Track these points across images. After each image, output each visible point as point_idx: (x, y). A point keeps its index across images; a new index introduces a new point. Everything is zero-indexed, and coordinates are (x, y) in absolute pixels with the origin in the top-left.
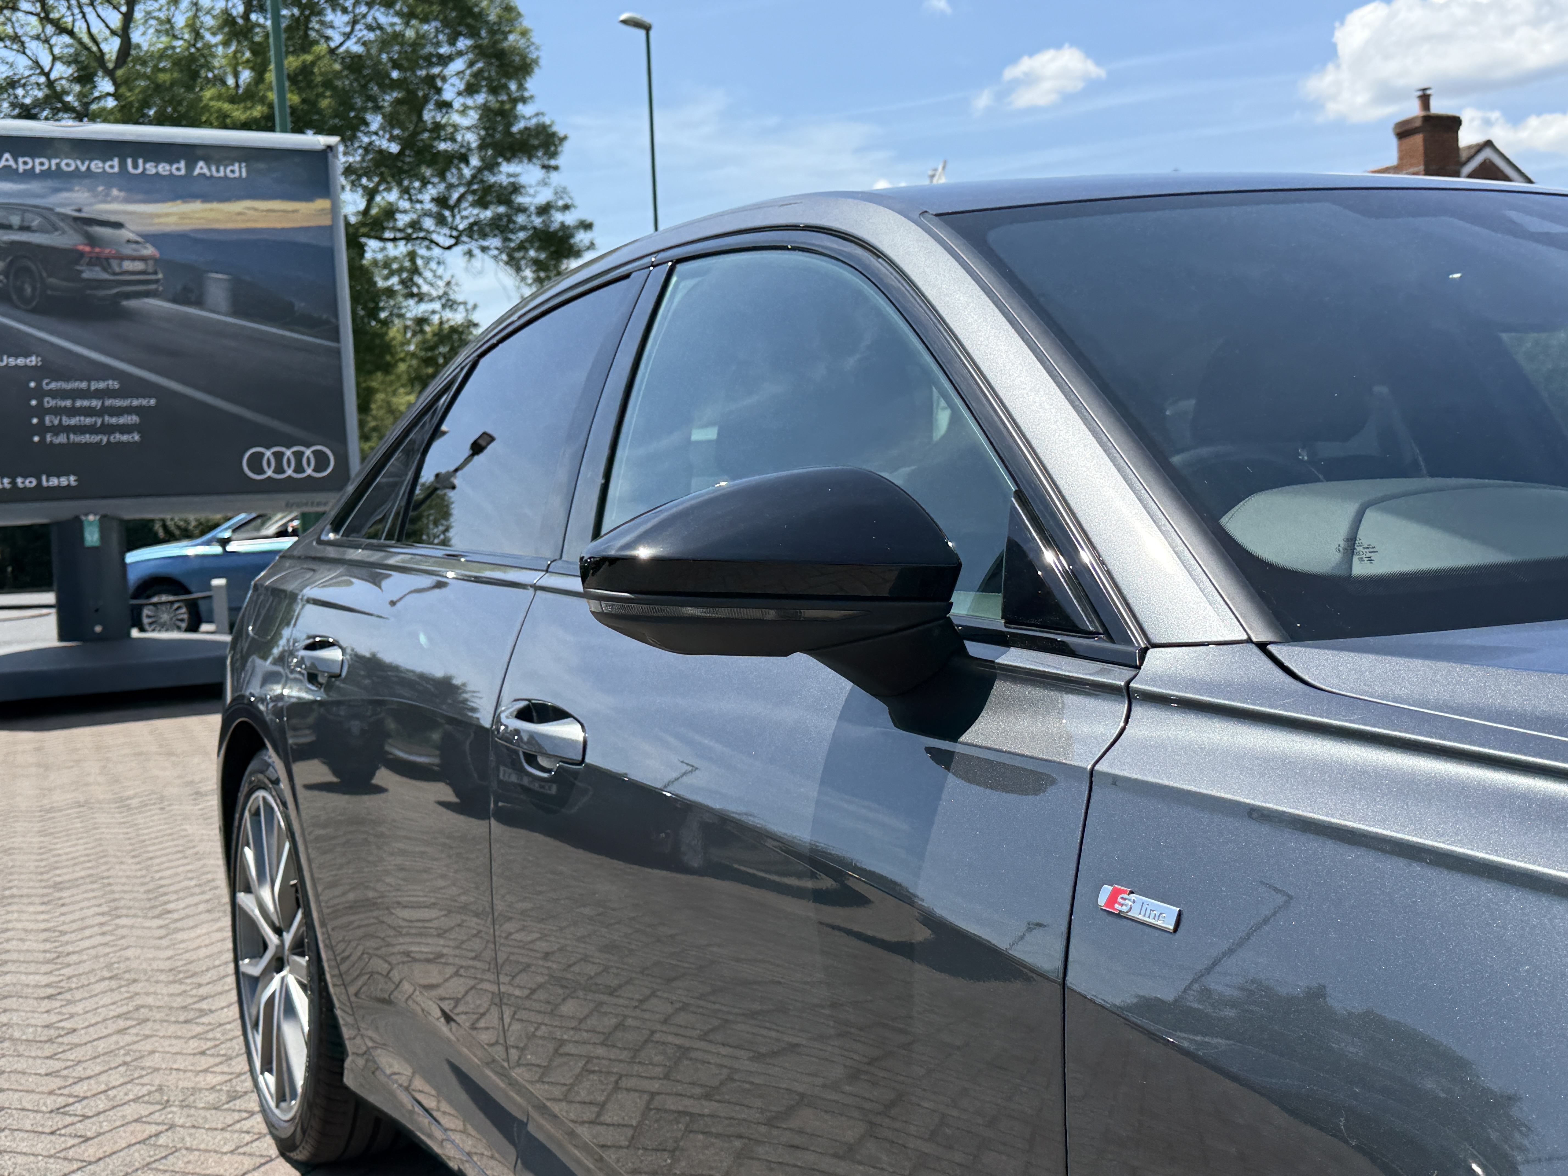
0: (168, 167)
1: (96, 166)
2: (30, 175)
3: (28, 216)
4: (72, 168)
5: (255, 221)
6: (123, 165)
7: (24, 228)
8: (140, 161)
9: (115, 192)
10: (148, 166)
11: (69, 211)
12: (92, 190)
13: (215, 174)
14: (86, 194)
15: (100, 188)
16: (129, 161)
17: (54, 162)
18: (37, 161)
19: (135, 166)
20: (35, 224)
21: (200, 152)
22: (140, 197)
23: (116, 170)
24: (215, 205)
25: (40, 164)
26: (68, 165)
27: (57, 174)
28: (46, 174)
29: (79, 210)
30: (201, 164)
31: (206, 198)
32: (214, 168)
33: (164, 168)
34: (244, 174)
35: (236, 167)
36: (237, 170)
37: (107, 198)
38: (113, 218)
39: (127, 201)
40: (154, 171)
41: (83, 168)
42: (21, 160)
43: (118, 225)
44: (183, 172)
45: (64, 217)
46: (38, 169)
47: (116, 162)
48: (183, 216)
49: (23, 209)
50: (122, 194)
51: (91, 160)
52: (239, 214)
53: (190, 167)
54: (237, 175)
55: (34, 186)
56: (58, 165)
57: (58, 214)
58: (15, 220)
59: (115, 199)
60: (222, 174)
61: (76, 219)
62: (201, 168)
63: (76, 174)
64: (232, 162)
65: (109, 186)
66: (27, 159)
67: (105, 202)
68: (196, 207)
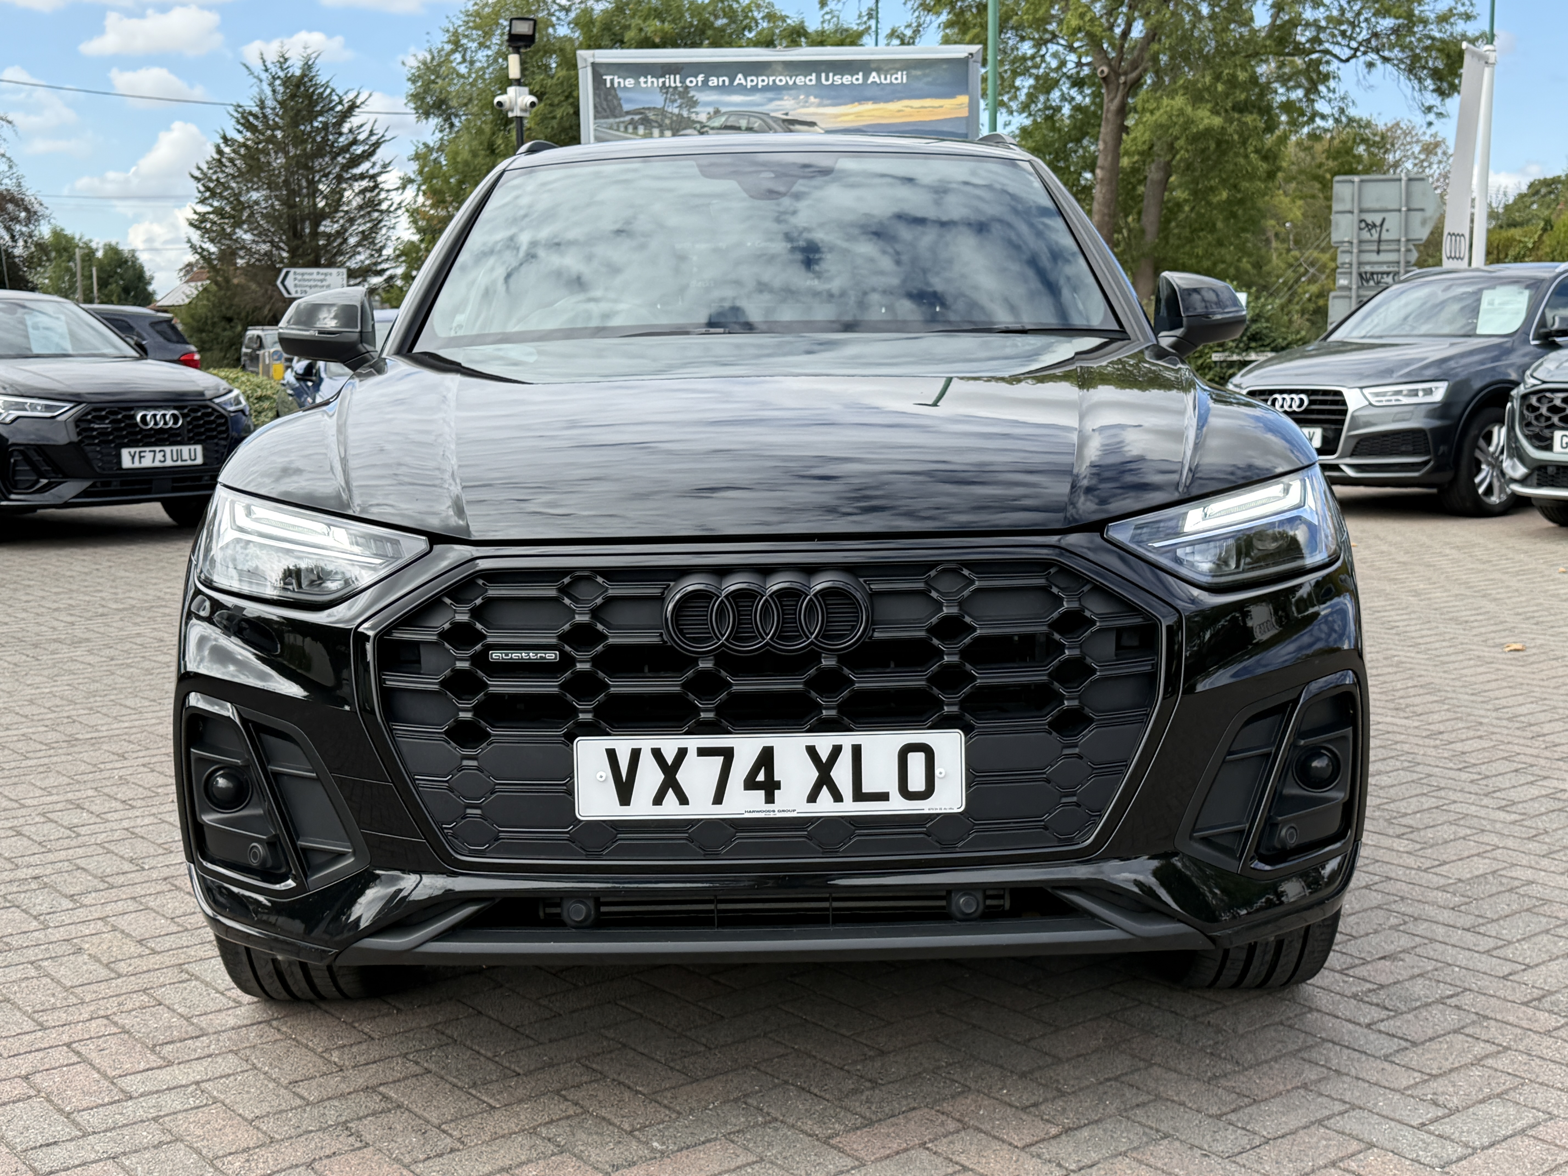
0: (849, 77)
1: (800, 80)
2: (755, 89)
3: (752, 119)
4: (784, 83)
5: (911, 116)
6: (818, 78)
7: (750, 129)
8: (831, 75)
9: (812, 99)
10: (836, 78)
11: (779, 115)
12: (796, 98)
13: (884, 82)
14: (792, 102)
15: (802, 97)
16: (823, 75)
17: (771, 79)
18: (760, 79)
19: (827, 79)
20: (756, 125)
21: (873, 66)
22: (829, 102)
23: (814, 82)
24: (882, 105)
25: (761, 81)
26: (781, 80)
27: (774, 88)
28: (766, 88)
29: (787, 114)
30: (874, 74)
31: (875, 100)
32: (883, 77)
33: (847, 79)
34: (905, 81)
35: (899, 75)
36: (900, 78)
37: (806, 104)
38: (809, 119)
39: (820, 105)
40: (840, 82)
41: (791, 83)
42: (749, 79)
43: (812, 124)
44: (860, 81)
45: (775, 119)
46: (760, 85)
47: (814, 76)
48: (858, 115)
49: (749, 115)
50: (817, 100)
51: (797, 76)
52: (899, 111)
53: (866, 77)
54: (899, 81)
55: (756, 98)
56: (774, 81)
57: (772, 117)
58: (743, 123)
59: (812, 104)
60: (888, 81)
61: (784, 121)
62: (874, 77)
63: (786, 87)
64: (897, 70)
65: (807, 96)
66: (753, 78)
67: (804, 107)
68: (869, 106)
